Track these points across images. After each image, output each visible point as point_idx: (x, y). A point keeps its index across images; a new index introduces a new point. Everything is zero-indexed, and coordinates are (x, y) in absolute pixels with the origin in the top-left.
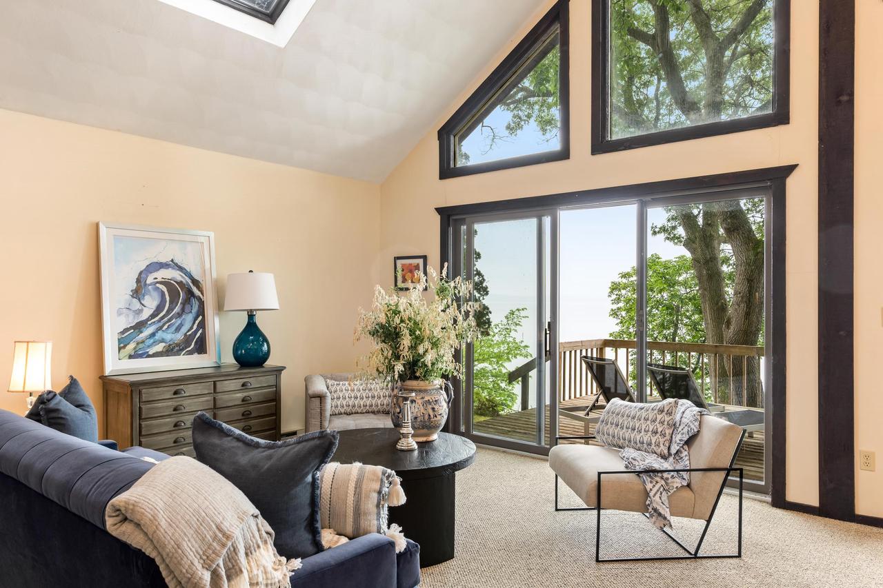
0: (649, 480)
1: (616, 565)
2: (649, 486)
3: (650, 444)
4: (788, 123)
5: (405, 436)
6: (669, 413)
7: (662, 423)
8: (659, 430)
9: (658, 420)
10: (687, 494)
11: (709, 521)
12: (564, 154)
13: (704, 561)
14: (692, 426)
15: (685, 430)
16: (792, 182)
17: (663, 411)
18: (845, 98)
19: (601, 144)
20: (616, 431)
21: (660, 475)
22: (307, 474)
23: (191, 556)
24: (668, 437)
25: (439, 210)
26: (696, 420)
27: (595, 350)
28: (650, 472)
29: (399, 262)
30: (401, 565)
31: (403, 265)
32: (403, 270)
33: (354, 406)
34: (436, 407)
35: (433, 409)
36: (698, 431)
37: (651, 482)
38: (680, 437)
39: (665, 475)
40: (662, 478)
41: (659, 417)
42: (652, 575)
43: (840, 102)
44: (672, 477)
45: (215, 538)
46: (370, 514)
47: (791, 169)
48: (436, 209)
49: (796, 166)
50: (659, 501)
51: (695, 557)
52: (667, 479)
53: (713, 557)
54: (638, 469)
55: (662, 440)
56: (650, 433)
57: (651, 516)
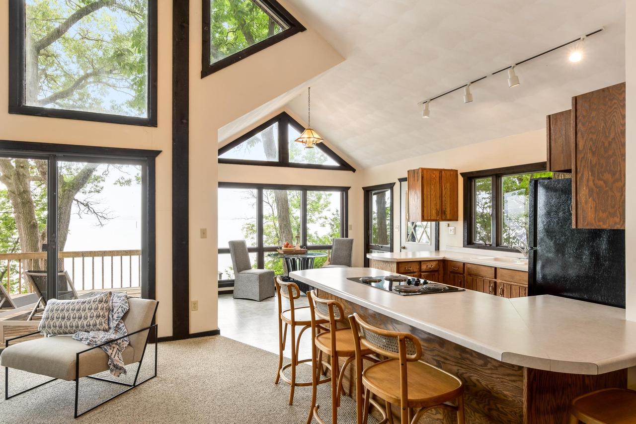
0: (109, 347)
1: (92, 414)
2: (109, 352)
3: (95, 325)
4: (157, 127)
6: (106, 302)
7: (102, 309)
8: (101, 314)
9: (100, 308)
10: (131, 349)
11: (141, 362)
13: (141, 386)
14: (125, 307)
15: (120, 310)
16: (158, 160)
17: (102, 301)
19: (19, 107)
21: (115, 342)
24: (107, 318)
26: (126, 302)
28: (109, 342)
36: (129, 309)
37: (110, 349)
38: (118, 314)
39: (119, 341)
40: (116, 344)
41: (100, 306)
42: (119, 408)
44: (123, 341)
47: (158, 153)
49: (161, 151)
50: (118, 359)
51: (135, 386)
52: (120, 343)
53: (143, 382)
54: (99, 343)
55: (103, 320)
56: (94, 318)
57: (112, 371)
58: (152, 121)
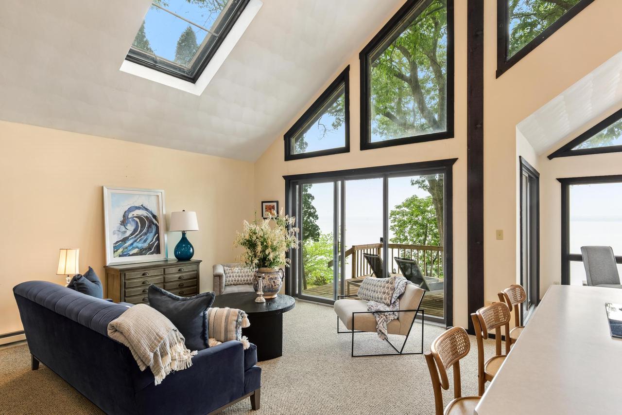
0: (378, 316)
1: (361, 358)
2: (378, 319)
3: (381, 299)
4: (453, 137)
5: (258, 296)
6: (392, 283)
7: (388, 288)
8: (386, 292)
9: (386, 287)
10: (397, 323)
11: (407, 336)
12: (347, 149)
13: (404, 356)
14: (401, 290)
15: (399, 292)
16: (455, 167)
17: (388, 282)
18: (479, 126)
19: (366, 144)
20: (374, 294)
21: (383, 313)
22: (201, 312)
23: (145, 346)
24: (390, 295)
25: (284, 177)
26: (403, 287)
27: (375, 249)
28: (379, 312)
29: (264, 204)
30: (247, 355)
31: (266, 206)
32: (266, 208)
33: (238, 281)
34: (276, 281)
35: (274, 282)
36: (404, 292)
37: (379, 317)
38: (396, 295)
39: (386, 314)
40: (384, 315)
41: (386, 285)
42: (377, 362)
43: (477, 127)
44: (389, 314)
45: (156, 339)
46: (232, 331)
47: (455, 160)
48: (283, 177)
49: (457, 159)
50: (382, 327)
51: (401, 354)
52: (387, 315)
53: (409, 354)
54: (373, 311)
55: (387, 297)
56: (382, 293)
57: (379, 334)
58: (450, 134)
